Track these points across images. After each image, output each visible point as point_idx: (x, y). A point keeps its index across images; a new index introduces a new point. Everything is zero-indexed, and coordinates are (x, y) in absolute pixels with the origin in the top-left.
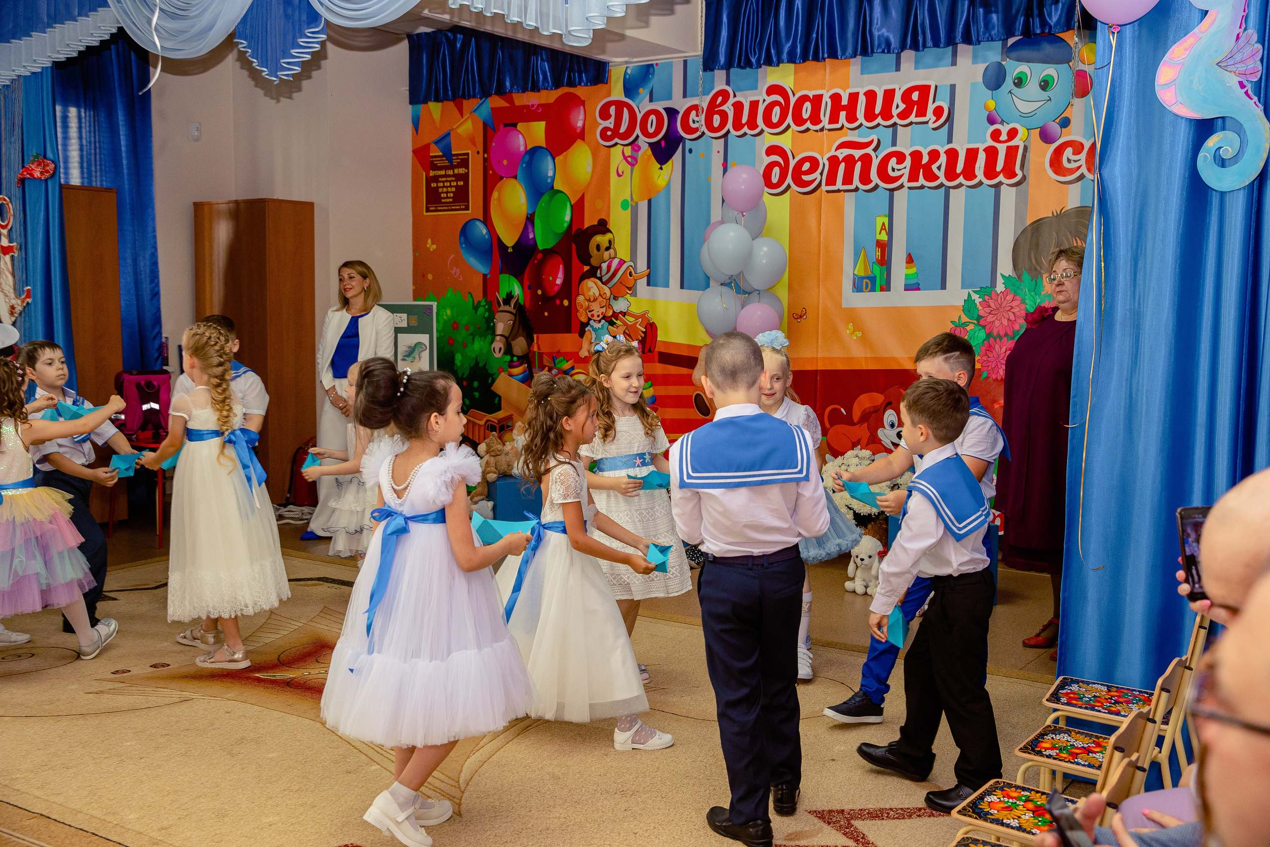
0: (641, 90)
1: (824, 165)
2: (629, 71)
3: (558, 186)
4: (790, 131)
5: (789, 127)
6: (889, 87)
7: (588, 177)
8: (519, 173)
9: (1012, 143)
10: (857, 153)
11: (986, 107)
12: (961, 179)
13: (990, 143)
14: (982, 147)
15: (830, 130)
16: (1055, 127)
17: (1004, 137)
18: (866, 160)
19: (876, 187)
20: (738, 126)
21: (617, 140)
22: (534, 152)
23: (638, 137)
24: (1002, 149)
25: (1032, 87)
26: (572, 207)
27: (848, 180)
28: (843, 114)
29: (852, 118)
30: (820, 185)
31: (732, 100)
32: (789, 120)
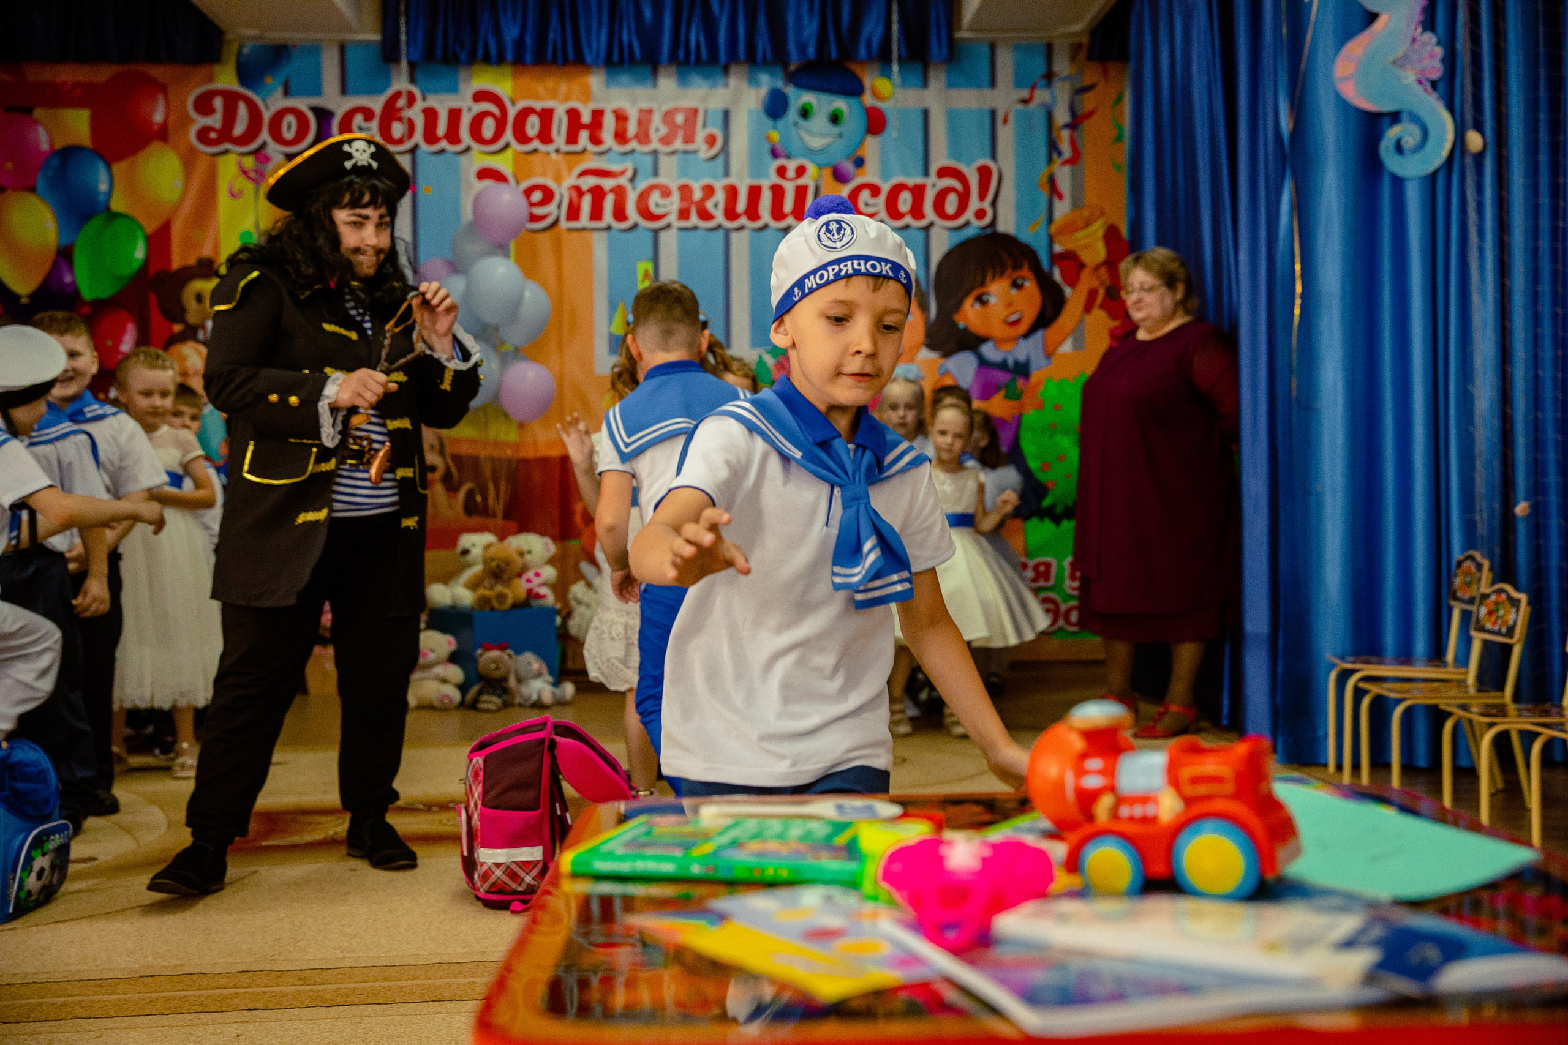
0: (269, 80)
1: (562, 196)
2: (246, 50)
3: (118, 204)
4: (509, 153)
5: (507, 146)
6: (645, 105)
7: (176, 196)
8: (40, 183)
9: (801, 181)
10: (607, 184)
11: (768, 138)
12: (743, 220)
13: (775, 179)
14: (766, 184)
15: (568, 153)
16: (849, 167)
17: (791, 173)
18: (620, 192)
19: (635, 226)
20: (431, 137)
21: (227, 146)
22: (69, 153)
23: (264, 145)
24: (790, 188)
25: (819, 121)
26: (150, 240)
27: (596, 213)
28: (584, 136)
29: (596, 140)
30: (556, 222)
31: (419, 105)
32: (508, 135)
